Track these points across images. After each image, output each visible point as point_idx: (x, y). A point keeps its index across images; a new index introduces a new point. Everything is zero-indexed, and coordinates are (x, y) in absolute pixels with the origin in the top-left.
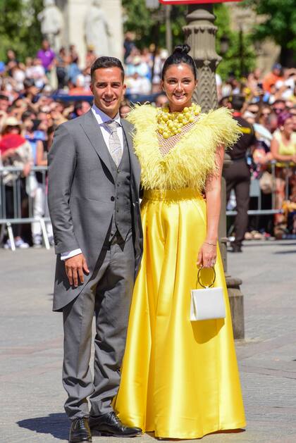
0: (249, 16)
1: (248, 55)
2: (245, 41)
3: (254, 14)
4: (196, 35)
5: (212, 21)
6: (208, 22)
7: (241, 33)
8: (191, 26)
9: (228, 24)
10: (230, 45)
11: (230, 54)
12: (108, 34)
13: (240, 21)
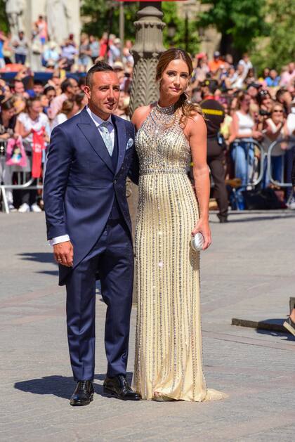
0: (194, 4)
1: (193, 40)
2: (190, 27)
3: (198, 3)
4: (146, 30)
5: (160, 17)
6: (157, 18)
7: (187, 20)
8: (142, 22)
10: (177, 31)
11: (177, 37)
12: (67, 16)
13: (185, 8)
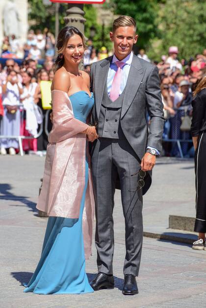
0: (108, 15)
1: (107, 40)
2: (106, 31)
3: (112, 14)
4: (72, 23)
5: (83, 15)
6: (80, 15)
7: (103, 26)
8: (69, 17)
9: (96, 19)
10: (97, 33)
11: (96, 38)
12: (18, 20)
13: (103, 18)
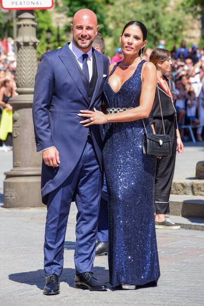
0: (62, 18)
1: (63, 41)
2: (61, 32)
3: (65, 17)
4: (24, 28)
5: (33, 20)
6: (31, 20)
7: (58, 29)
9: (51, 23)
10: (52, 34)
13: (58, 21)
